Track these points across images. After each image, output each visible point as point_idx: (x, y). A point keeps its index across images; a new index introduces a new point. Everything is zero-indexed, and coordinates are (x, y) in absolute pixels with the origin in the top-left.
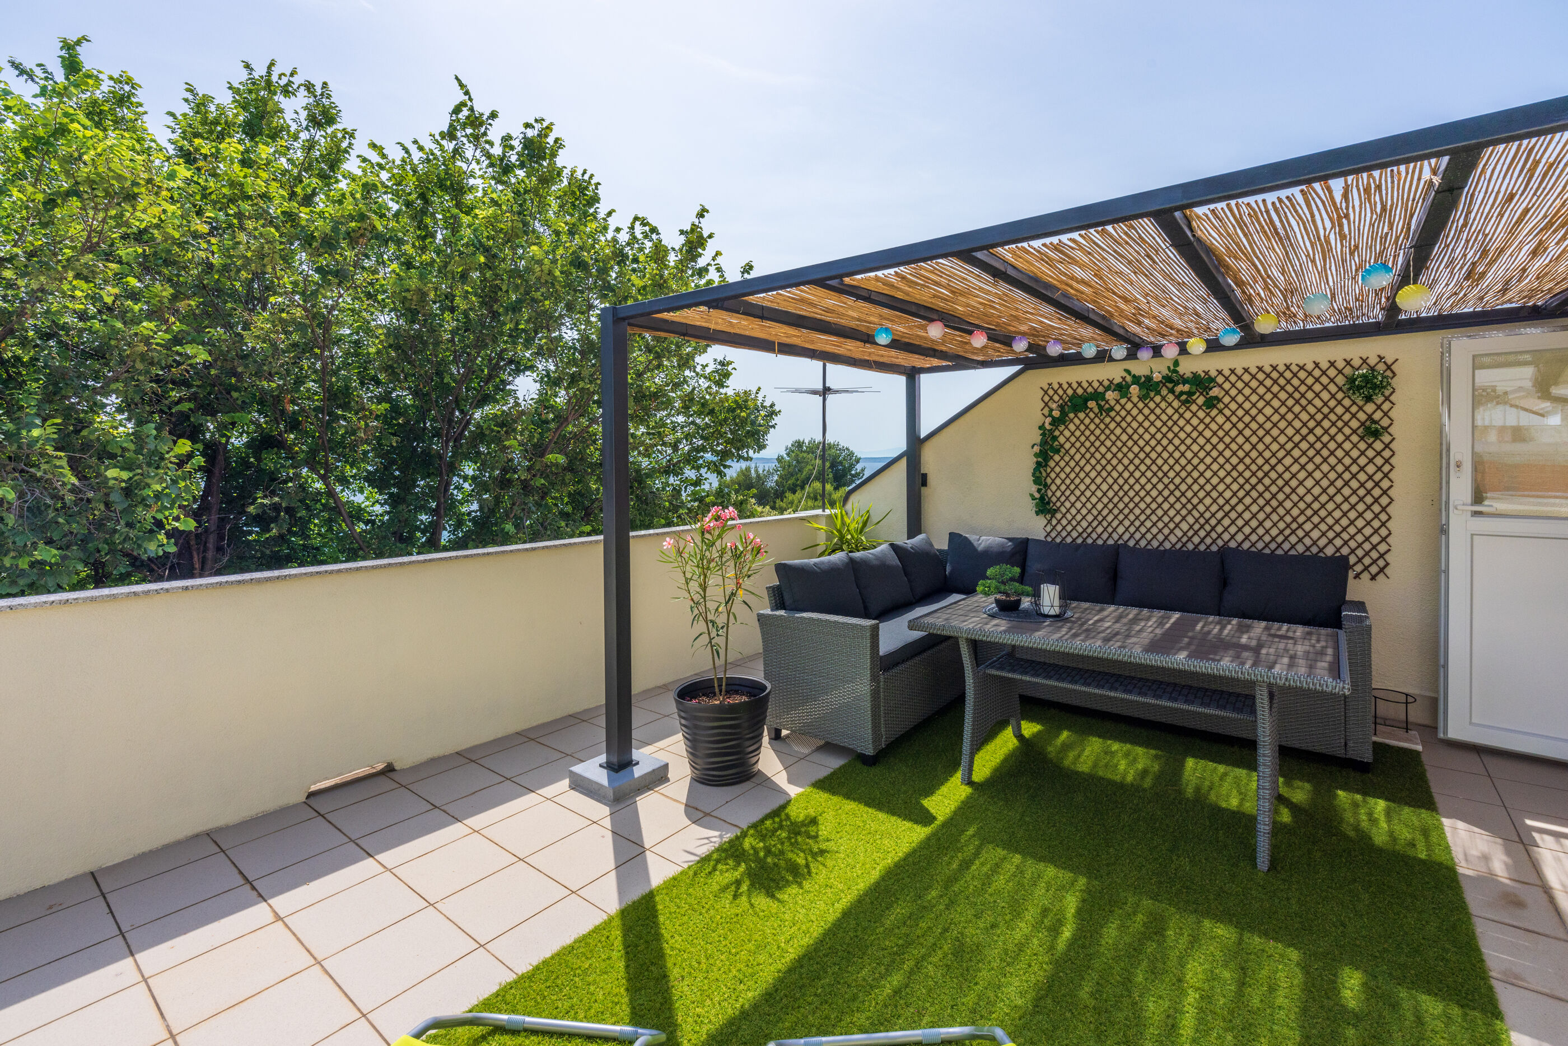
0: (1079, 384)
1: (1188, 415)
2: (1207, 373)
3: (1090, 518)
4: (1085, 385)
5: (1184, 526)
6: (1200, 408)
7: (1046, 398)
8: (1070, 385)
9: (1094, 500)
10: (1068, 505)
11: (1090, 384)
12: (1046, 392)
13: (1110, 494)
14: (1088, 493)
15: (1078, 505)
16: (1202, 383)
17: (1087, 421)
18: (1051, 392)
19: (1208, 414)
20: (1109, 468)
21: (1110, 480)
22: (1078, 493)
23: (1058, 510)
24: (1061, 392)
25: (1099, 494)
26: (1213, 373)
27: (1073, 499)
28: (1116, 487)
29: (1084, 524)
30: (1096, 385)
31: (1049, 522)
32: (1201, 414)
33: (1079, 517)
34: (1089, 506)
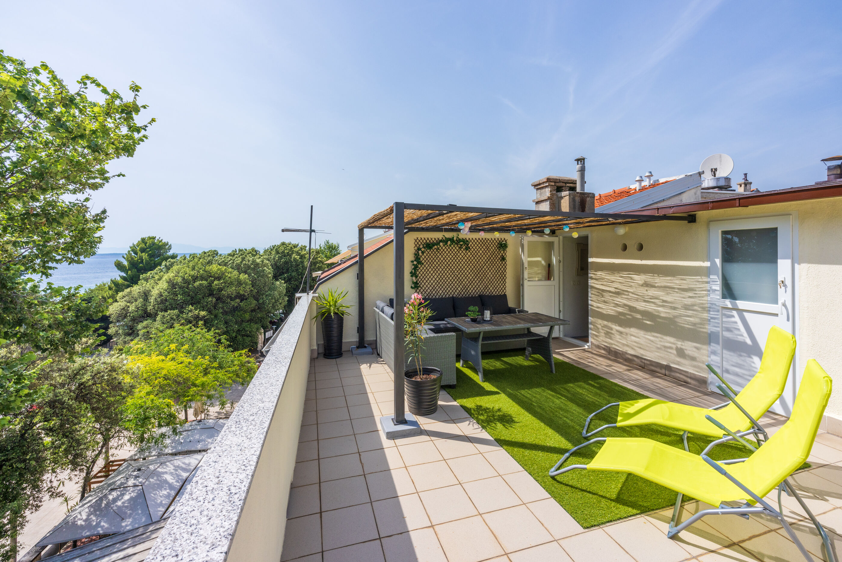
0: (428, 239)
1: (461, 252)
2: (466, 239)
3: (431, 288)
4: (430, 239)
5: (459, 289)
6: (464, 250)
7: (416, 243)
8: (425, 239)
9: (432, 282)
10: (423, 284)
11: (431, 239)
12: (416, 241)
13: (437, 279)
14: (430, 279)
15: (427, 284)
16: (466, 242)
17: (430, 253)
18: (418, 241)
19: (466, 252)
20: (437, 270)
21: (437, 274)
22: (426, 279)
23: (420, 286)
24: (421, 241)
25: (434, 279)
26: (468, 239)
27: (425, 281)
28: (439, 277)
29: (429, 291)
30: (433, 239)
31: (416, 290)
32: (464, 252)
33: (427, 288)
34: (430, 284)
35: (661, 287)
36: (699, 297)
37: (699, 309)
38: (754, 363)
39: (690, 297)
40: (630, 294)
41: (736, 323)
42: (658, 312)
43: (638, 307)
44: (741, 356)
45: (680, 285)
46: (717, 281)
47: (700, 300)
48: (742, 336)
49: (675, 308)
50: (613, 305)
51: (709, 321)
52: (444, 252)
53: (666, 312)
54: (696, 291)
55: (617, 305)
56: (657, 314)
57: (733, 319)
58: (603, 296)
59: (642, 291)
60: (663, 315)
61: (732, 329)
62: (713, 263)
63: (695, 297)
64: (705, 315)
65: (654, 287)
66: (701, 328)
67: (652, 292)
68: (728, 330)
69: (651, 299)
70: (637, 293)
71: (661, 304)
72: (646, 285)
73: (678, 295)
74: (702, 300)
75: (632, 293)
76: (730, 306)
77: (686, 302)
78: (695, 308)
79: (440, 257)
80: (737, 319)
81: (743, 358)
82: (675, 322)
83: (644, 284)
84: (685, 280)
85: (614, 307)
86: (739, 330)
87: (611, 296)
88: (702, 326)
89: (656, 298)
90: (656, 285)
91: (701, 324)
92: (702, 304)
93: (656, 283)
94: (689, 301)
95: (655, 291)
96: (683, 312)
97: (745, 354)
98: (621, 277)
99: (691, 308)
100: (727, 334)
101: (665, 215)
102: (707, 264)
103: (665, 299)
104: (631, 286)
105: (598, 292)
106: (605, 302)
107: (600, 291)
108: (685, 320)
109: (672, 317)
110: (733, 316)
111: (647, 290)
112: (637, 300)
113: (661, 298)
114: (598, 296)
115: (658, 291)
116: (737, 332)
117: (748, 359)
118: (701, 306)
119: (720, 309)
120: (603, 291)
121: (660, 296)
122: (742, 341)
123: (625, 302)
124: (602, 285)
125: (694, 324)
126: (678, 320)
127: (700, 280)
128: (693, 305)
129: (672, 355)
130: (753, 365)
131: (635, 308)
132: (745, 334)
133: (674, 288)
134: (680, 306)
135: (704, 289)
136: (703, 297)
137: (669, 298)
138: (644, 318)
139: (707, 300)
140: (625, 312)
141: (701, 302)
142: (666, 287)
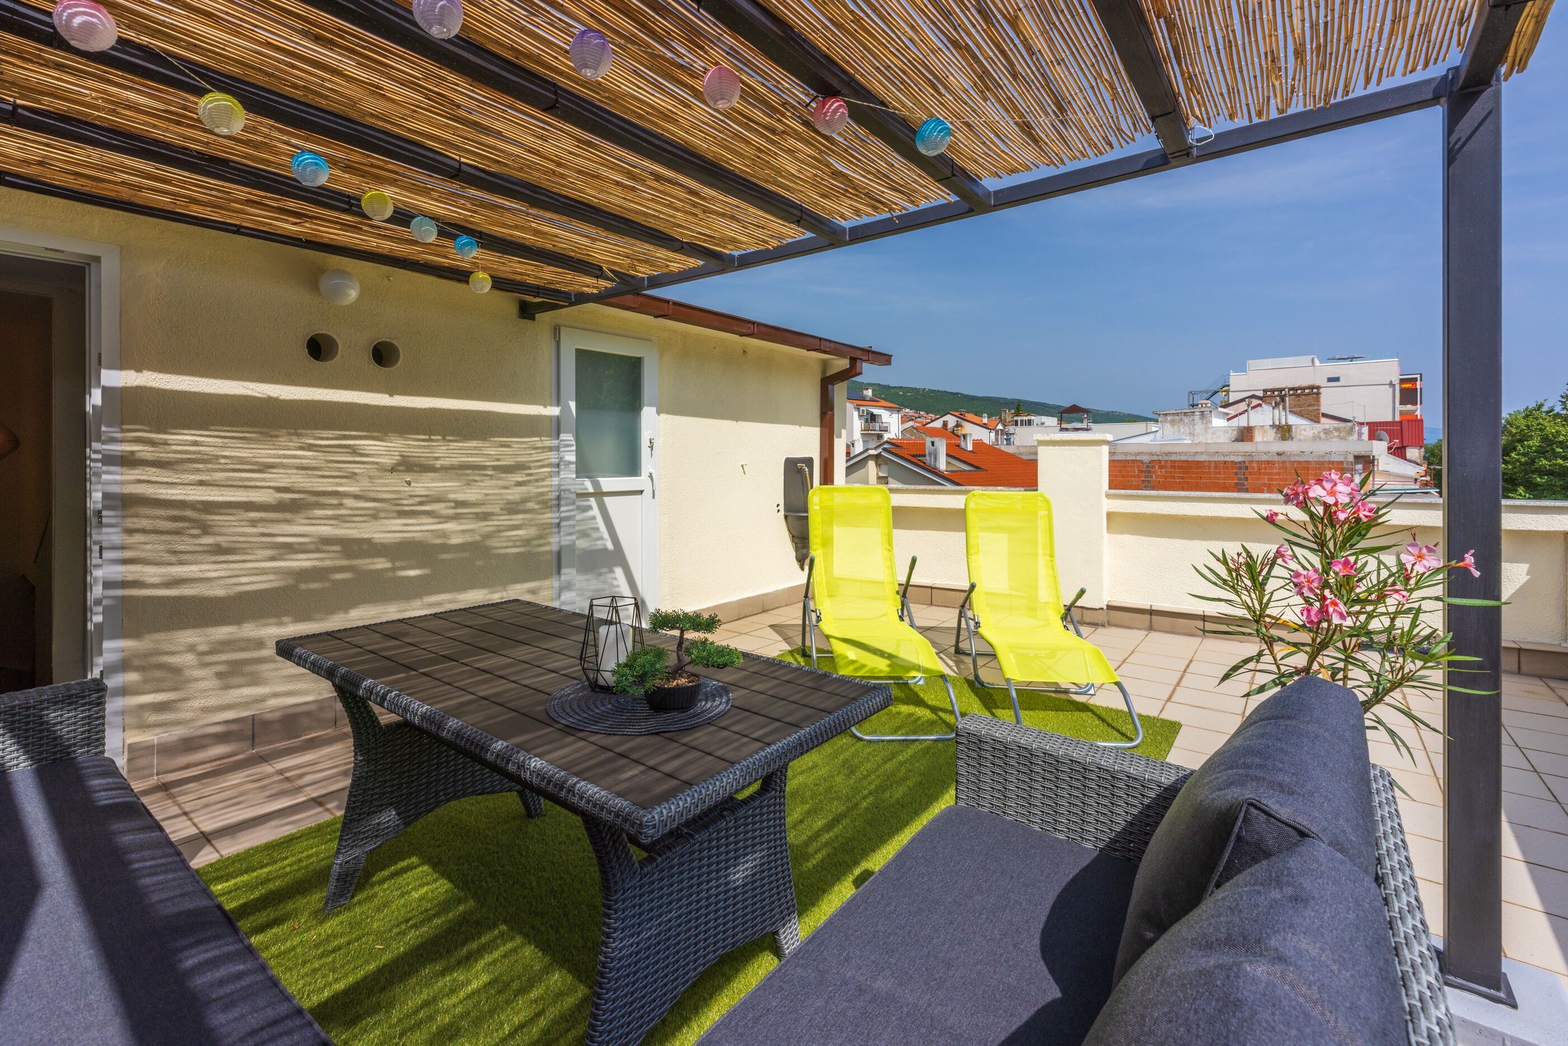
35: (444, 469)
36: (537, 481)
37: (537, 507)
38: (615, 580)
39: (519, 484)
40: (349, 502)
41: (594, 518)
42: (444, 534)
44: (600, 573)
45: (498, 460)
46: (572, 445)
47: (538, 487)
48: (602, 538)
49: (485, 516)
51: (558, 525)
53: (463, 531)
54: (529, 468)
56: (438, 541)
57: (590, 513)
59: (394, 485)
60: (455, 541)
61: (589, 532)
62: (566, 409)
63: (529, 481)
64: (549, 517)
65: (432, 469)
66: (540, 545)
67: (425, 485)
68: (584, 534)
69: (421, 503)
70: (373, 495)
71: (452, 511)
72: (407, 466)
73: (494, 482)
74: (542, 486)
75: (356, 497)
76: (591, 489)
77: (510, 497)
78: (530, 505)
80: (595, 511)
81: (602, 578)
82: (488, 548)
83: (398, 464)
84: (509, 446)
85: (272, 559)
86: (597, 529)
88: (542, 541)
89: (438, 500)
90: (439, 464)
91: (540, 537)
92: (542, 494)
93: (438, 458)
94: (515, 494)
95: (433, 480)
96: (504, 521)
97: (605, 570)
98: (310, 447)
99: (521, 507)
100: (582, 544)
102: (553, 411)
103: (460, 497)
104: (352, 476)
108: (509, 539)
109: (478, 538)
110: (590, 508)
111: (409, 483)
112: (375, 516)
113: (451, 496)
115: (442, 481)
116: (595, 535)
117: (612, 575)
118: (541, 498)
119: (574, 496)
121: (447, 492)
122: (602, 547)
125: (527, 542)
126: (493, 543)
127: (539, 444)
128: (524, 501)
130: (616, 584)
131: (366, 541)
132: (606, 536)
133: (484, 468)
134: (496, 509)
135: (546, 462)
136: (543, 480)
137: (471, 495)
138: (398, 564)
139: (551, 486)
141: (541, 490)
142: (464, 467)
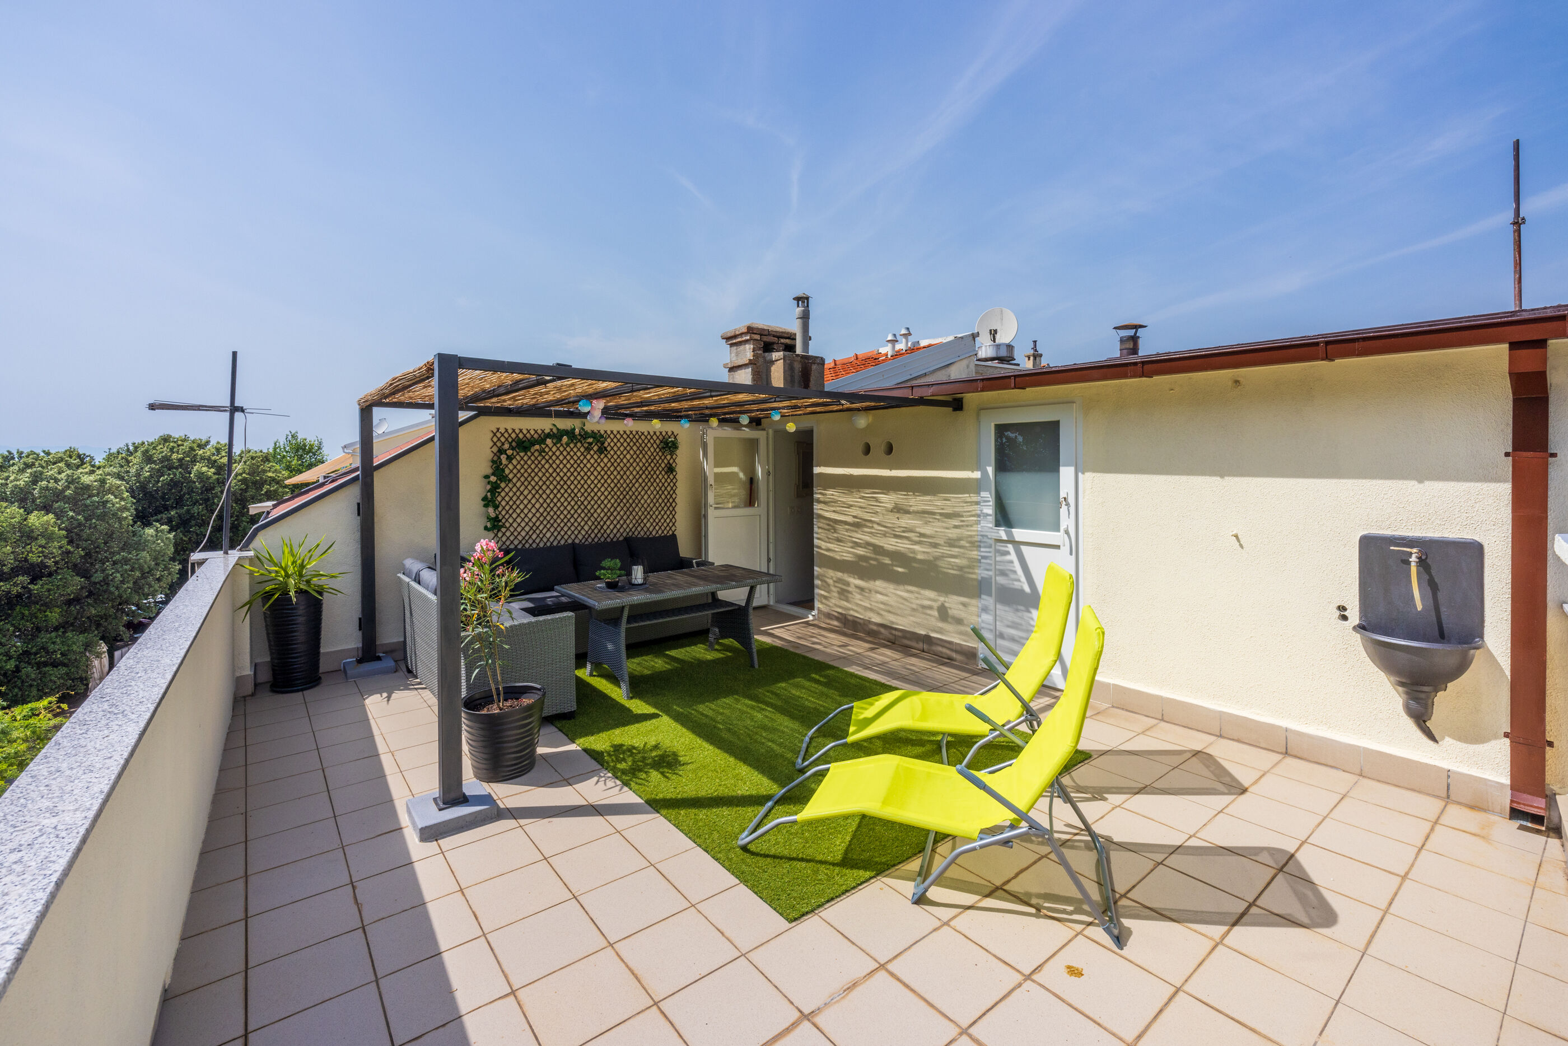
0: (521, 431)
1: (589, 457)
2: (599, 431)
3: (527, 529)
4: (525, 432)
5: (587, 528)
6: (595, 453)
7: (495, 439)
8: (514, 431)
9: (530, 515)
10: (511, 520)
11: (528, 431)
12: (495, 434)
13: (541, 510)
14: (526, 511)
15: (519, 520)
16: (598, 438)
17: (526, 458)
18: (498, 435)
19: (599, 457)
20: (541, 492)
21: (541, 501)
22: (518, 511)
23: (503, 526)
24: (506, 435)
25: (534, 510)
26: (602, 432)
27: (515, 515)
28: (545, 505)
29: (523, 534)
30: (532, 432)
31: (496, 535)
32: (596, 457)
33: (519, 529)
34: (526, 520)
35: (917, 512)
36: (967, 526)
37: (967, 545)
38: (1032, 619)
39: (956, 527)
40: (875, 526)
41: (1012, 562)
42: (914, 552)
43: (886, 546)
44: (1017, 610)
45: (943, 509)
46: (989, 501)
47: (968, 531)
48: (1019, 580)
49: (935, 545)
50: (850, 545)
51: (979, 561)
52: (554, 458)
53: (924, 552)
54: (962, 516)
55: (856, 545)
56: (911, 555)
57: (1008, 558)
58: (835, 531)
59: (892, 519)
60: (920, 557)
61: (1008, 572)
62: (985, 473)
63: (962, 526)
64: (974, 554)
65: (907, 512)
66: (969, 573)
67: (906, 521)
68: (1003, 573)
69: (904, 532)
70: (885, 524)
71: (917, 539)
72: (898, 510)
73: (940, 524)
74: (971, 531)
75: (878, 524)
76: (1005, 538)
77: (950, 535)
78: (963, 543)
79: (547, 466)
80: (1013, 557)
81: (1020, 614)
82: (937, 566)
83: (894, 508)
84: (949, 500)
85: (852, 548)
86: (1015, 572)
87: (847, 530)
88: (971, 571)
89: (912, 531)
90: (911, 509)
91: (969, 567)
92: (971, 536)
93: (911, 506)
94: (953, 533)
95: (909, 519)
96: (946, 550)
97: (1022, 608)
98: (863, 498)
99: (957, 543)
100: (1001, 580)
101: (922, 398)
102: (977, 475)
103: (922, 531)
104: (876, 513)
105: (828, 525)
106: (838, 540)
107: (831, 523)
108: (949, 563)
109: (932, 559)
110: (1008, 553)
111: (898, 518)
112: (885, 535)
113: (918, 530)
114: (828, 530)
115: (913, 520)
116: (1013, 576)
117: (1026, 614)
118: (970, 539)
119: (992, 542)
120: (836, 521)
121: (916, 527)
122: (1020, 588)
123: (868, 538)
124: (834, 511)
125: (961, 568)
126: (940, 563)
127: (969, 500)
128: (959, 539)
129: (933, 619)
130: (1032, 623)
131: (882, 547)
132: (1023, 579)
133: (934, 514)
134: (942, 542)
135: (973, 513)
136: (971, 526)
137: (927, 530)
138: (894, 563)
139: (977, 531)
140: (868, 555)
141: (969, 533)
142: (924, 512)
